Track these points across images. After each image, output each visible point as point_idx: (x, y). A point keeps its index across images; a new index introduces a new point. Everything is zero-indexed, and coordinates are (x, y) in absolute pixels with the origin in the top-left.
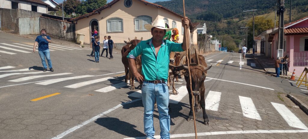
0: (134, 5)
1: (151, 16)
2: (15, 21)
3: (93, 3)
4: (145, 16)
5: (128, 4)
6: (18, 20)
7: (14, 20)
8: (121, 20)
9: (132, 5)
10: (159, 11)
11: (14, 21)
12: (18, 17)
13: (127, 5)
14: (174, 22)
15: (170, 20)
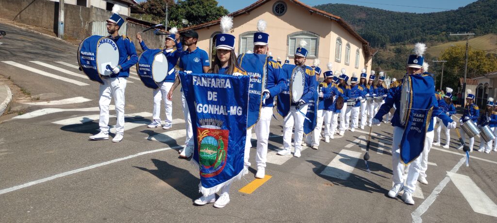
0: (289, 12)
2: (86, 26)
3: (196, 5)
6: (90, 25)
7: (85, 24)
9: (286, 11)
11: (84, 27)
12: (91, 20)
13: (278, 12)
14: (348, 45)
15: (344, 42)
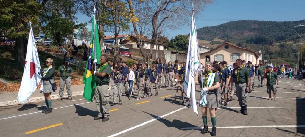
0: (230, 48)
1: (240, 54)
4: (236, 53)
5: (227, 47)
6: (164, 55)
8: (223, 55)
10: (244, 51)
11: (162, 56)
14: (249, 55)
15: (248, 55)
